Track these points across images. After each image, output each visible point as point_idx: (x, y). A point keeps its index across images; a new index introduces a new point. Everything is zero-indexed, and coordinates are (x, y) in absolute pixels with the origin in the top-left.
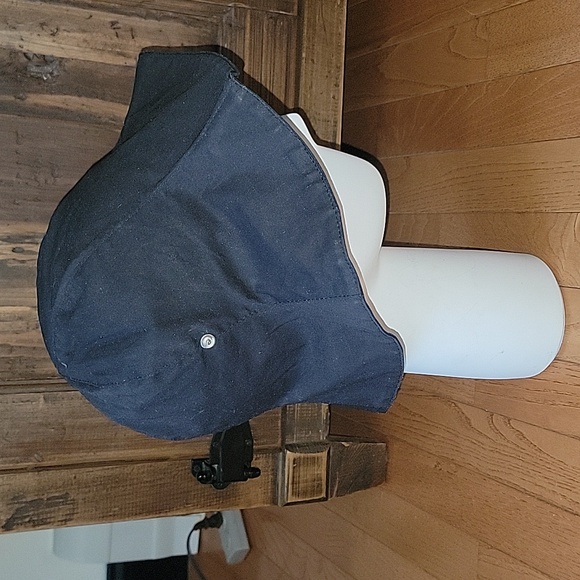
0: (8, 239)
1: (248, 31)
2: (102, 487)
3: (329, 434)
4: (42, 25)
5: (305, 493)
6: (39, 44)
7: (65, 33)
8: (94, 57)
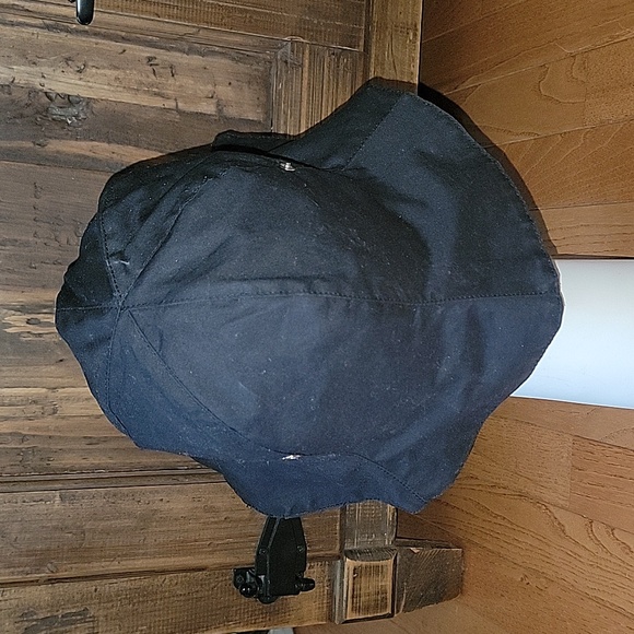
0: (22, 309)
1: (306, 69)
2: (127, 601)
3: (396, 537)
4: (67, 60)
5: (367, 609)
6: (63, 82)
7: (94, 70)
8: (127, 98)
